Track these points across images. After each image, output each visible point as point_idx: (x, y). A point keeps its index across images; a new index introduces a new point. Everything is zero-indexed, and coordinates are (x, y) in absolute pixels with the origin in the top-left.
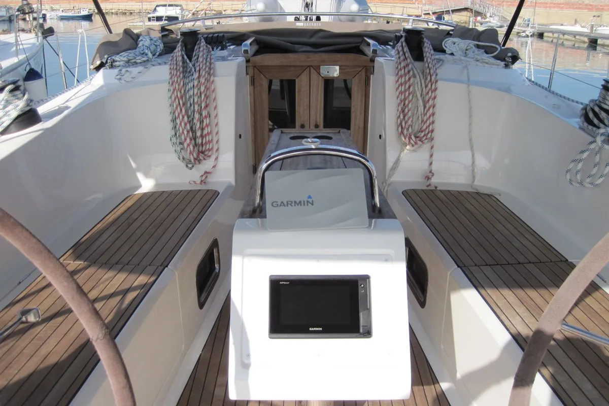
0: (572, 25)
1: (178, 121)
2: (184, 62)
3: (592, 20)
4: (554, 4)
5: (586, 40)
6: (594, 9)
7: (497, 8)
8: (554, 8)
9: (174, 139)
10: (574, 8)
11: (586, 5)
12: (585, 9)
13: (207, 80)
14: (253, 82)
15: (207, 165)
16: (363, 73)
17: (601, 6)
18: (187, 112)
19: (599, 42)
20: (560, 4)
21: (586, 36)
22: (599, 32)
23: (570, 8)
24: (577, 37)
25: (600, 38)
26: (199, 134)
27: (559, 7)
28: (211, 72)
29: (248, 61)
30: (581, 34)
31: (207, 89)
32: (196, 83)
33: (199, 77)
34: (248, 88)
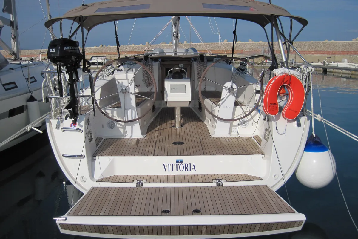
0: (317, 63)
1: (145, 76)
2: (145, 63)
3: (327, 59)
4: (309, 51)
5: (322, 69)
6: (331, 54)
7: (277, 55)
8: (309, 54)
9: (144, 80)
10: (319, 54)
11: (326, 52)
12: (326, 54)
13: (151, 67)
14: (162, 69)
15: (151, 87)
16: (190, 66)
17: (334, 52)
18: (147, 74)
19: (328, 70)
20: (312, 51)
21: (321, 67)
22: (329, 65)
23: (318, 53)
24: (317, 68)
25: (328, 68)
26: (149, 79)
27: (311, 53)
28: (152, 65)
29: (160, 63)
30: (319, 67)
31: (151, 69)
32: (149, 67)
33: (149, 66)
34: (160, 70)
